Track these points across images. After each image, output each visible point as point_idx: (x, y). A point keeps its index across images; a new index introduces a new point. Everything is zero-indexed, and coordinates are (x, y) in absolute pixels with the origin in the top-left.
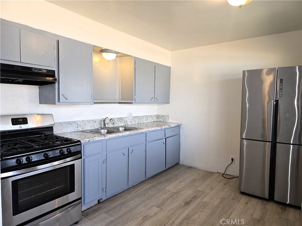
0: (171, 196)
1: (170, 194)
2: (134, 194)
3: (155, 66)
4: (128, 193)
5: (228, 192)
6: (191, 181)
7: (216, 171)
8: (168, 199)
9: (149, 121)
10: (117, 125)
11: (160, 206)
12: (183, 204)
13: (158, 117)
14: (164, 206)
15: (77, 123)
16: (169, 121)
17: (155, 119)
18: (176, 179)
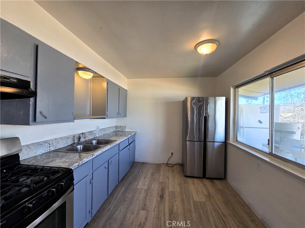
0: (147, 194)
1: (144, 192)
2: (115, 202)
3: (120, 88)
4: (108, 203)
5: (178, 178)
6: (151, 175)
7: (161, 162)
8: (146, 197)
9: (111, 131)
10: (87, 139)
11: (144, 207)
12: (159, 198)
13: (116, 127)
14: (147, 206)
15: (49, 142)
16: (126, 130)
17: (114, 129)
18: (140, 175)
